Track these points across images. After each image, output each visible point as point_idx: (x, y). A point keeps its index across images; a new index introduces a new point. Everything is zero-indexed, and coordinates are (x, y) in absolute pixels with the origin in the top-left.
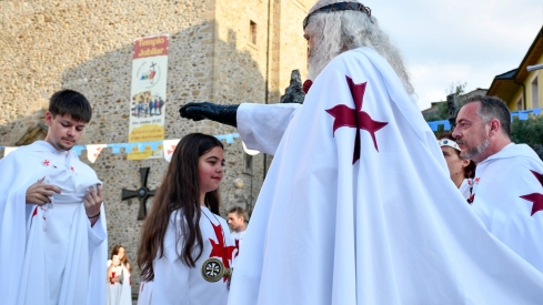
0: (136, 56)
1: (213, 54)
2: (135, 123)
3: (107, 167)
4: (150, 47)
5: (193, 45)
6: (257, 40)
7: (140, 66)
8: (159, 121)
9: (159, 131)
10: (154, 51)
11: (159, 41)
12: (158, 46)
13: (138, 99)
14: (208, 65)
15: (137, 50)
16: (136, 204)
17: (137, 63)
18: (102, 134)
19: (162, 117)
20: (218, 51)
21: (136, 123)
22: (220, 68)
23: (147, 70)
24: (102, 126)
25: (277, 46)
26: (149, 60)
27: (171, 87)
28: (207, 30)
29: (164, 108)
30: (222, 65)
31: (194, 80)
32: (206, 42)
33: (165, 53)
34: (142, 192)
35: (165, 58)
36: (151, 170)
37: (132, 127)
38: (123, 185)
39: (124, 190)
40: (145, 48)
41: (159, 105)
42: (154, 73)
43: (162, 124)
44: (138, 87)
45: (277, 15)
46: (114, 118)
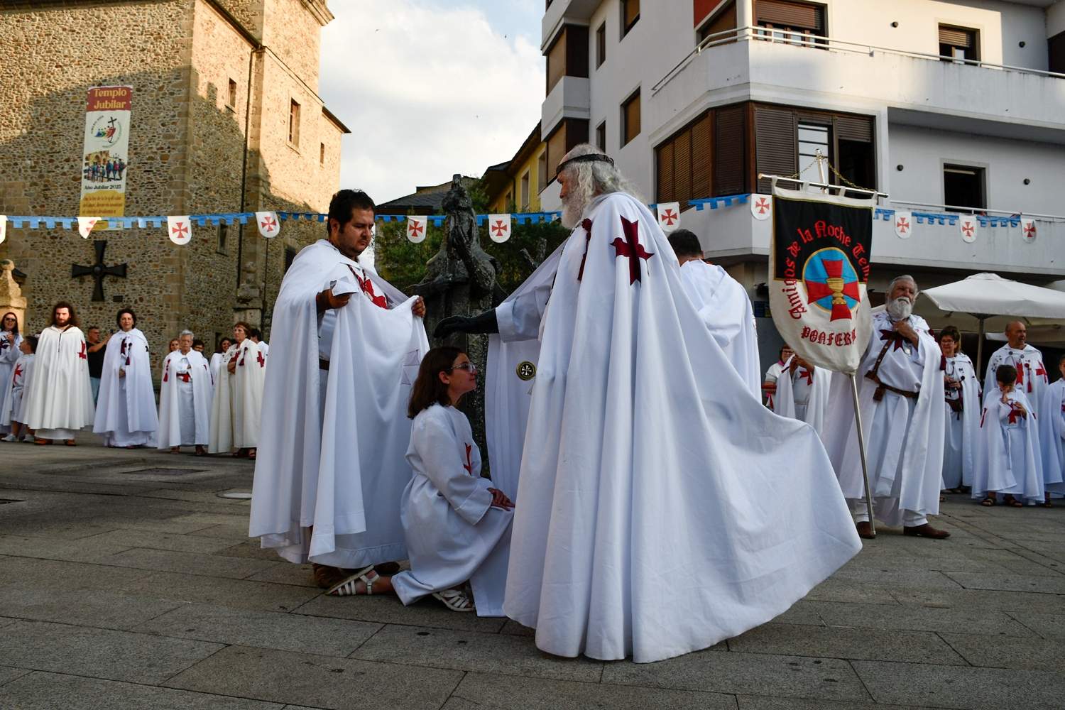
0: (91, 109)
1: (187, 114)
2: (88, 188)
3: (53, 238)
4: (109, 99)
5: (163, 102)
6: (237, 102)
7: (95, 120)
8: (119, 187)
9: (119, 198)
10: (114, 104)
11: (120, 93)
12: (119, 99)
13: (92, 159)
14: (180, 126)
15: (93, 101)
16: (90, 283)
17: (91, 117)
18: (46, 198)
19: (123, 183)
20: (192, 110)
21: (90, 188)
22: (193, 131)
23: (104, 125)
24: (46, 188)
25: (258, 111)
26: (108, 115)
27: (133, 148)
28: (181, 85)
29: (125, 172)
30: (196, 128)
31: (162, 142)
32: (179, 99)
33: (127, 107)
34: (97, 269)
35: (128, 113)
36: (109, 243)
37: (84, 192)
38: (73, 259)
39: (75, 266)
40: (102, 99)
41: (119, 168)
42: (113, 130)
43: (122, 191)
44: (92, 145)
45: (260, 76)
46: (61, 180)
